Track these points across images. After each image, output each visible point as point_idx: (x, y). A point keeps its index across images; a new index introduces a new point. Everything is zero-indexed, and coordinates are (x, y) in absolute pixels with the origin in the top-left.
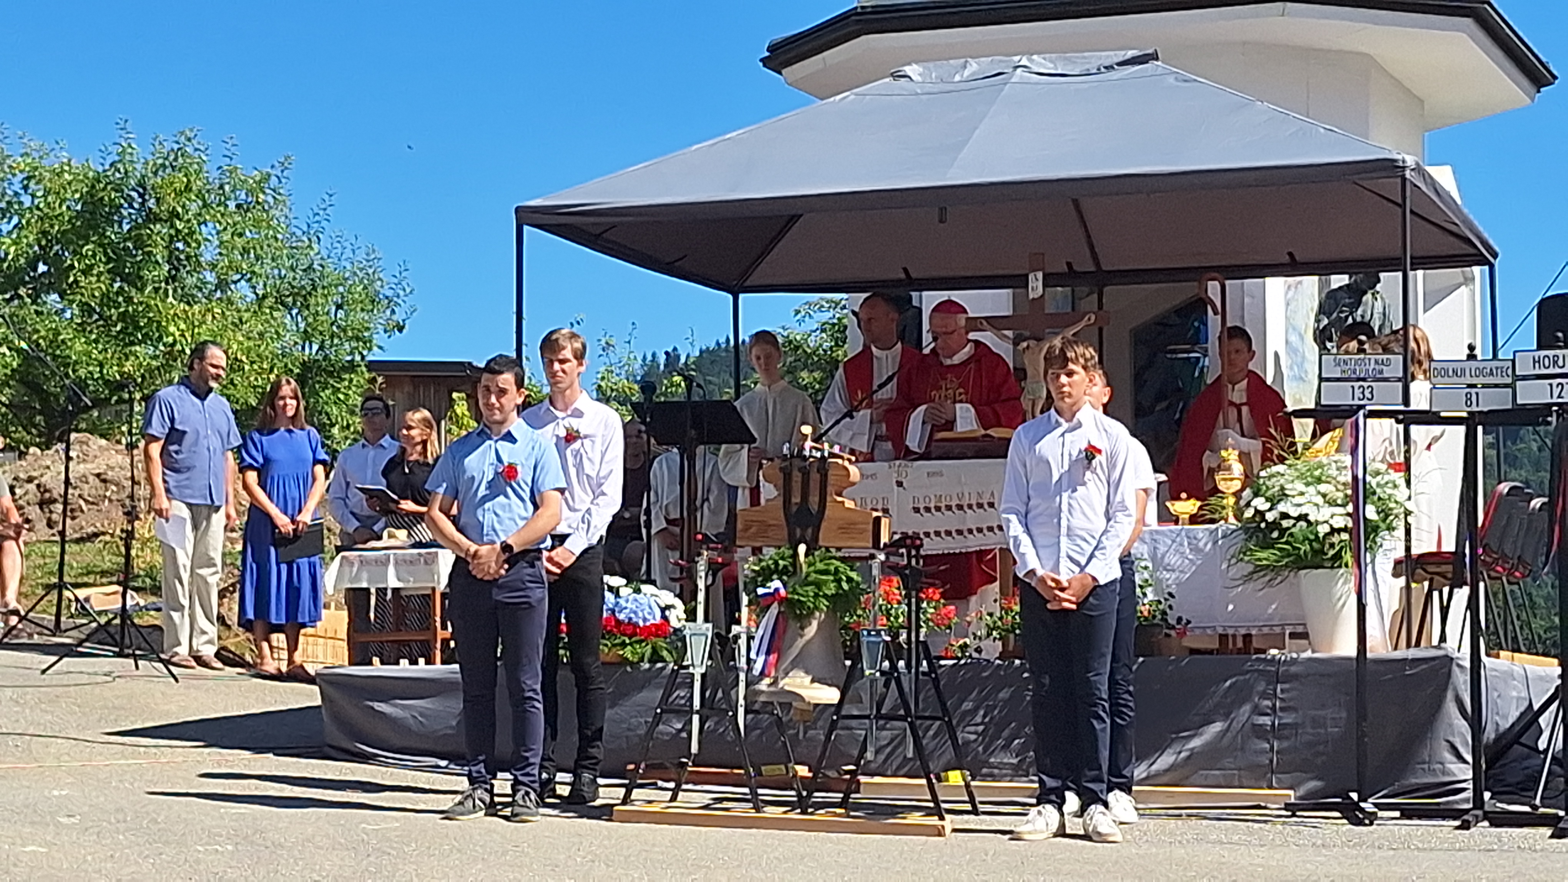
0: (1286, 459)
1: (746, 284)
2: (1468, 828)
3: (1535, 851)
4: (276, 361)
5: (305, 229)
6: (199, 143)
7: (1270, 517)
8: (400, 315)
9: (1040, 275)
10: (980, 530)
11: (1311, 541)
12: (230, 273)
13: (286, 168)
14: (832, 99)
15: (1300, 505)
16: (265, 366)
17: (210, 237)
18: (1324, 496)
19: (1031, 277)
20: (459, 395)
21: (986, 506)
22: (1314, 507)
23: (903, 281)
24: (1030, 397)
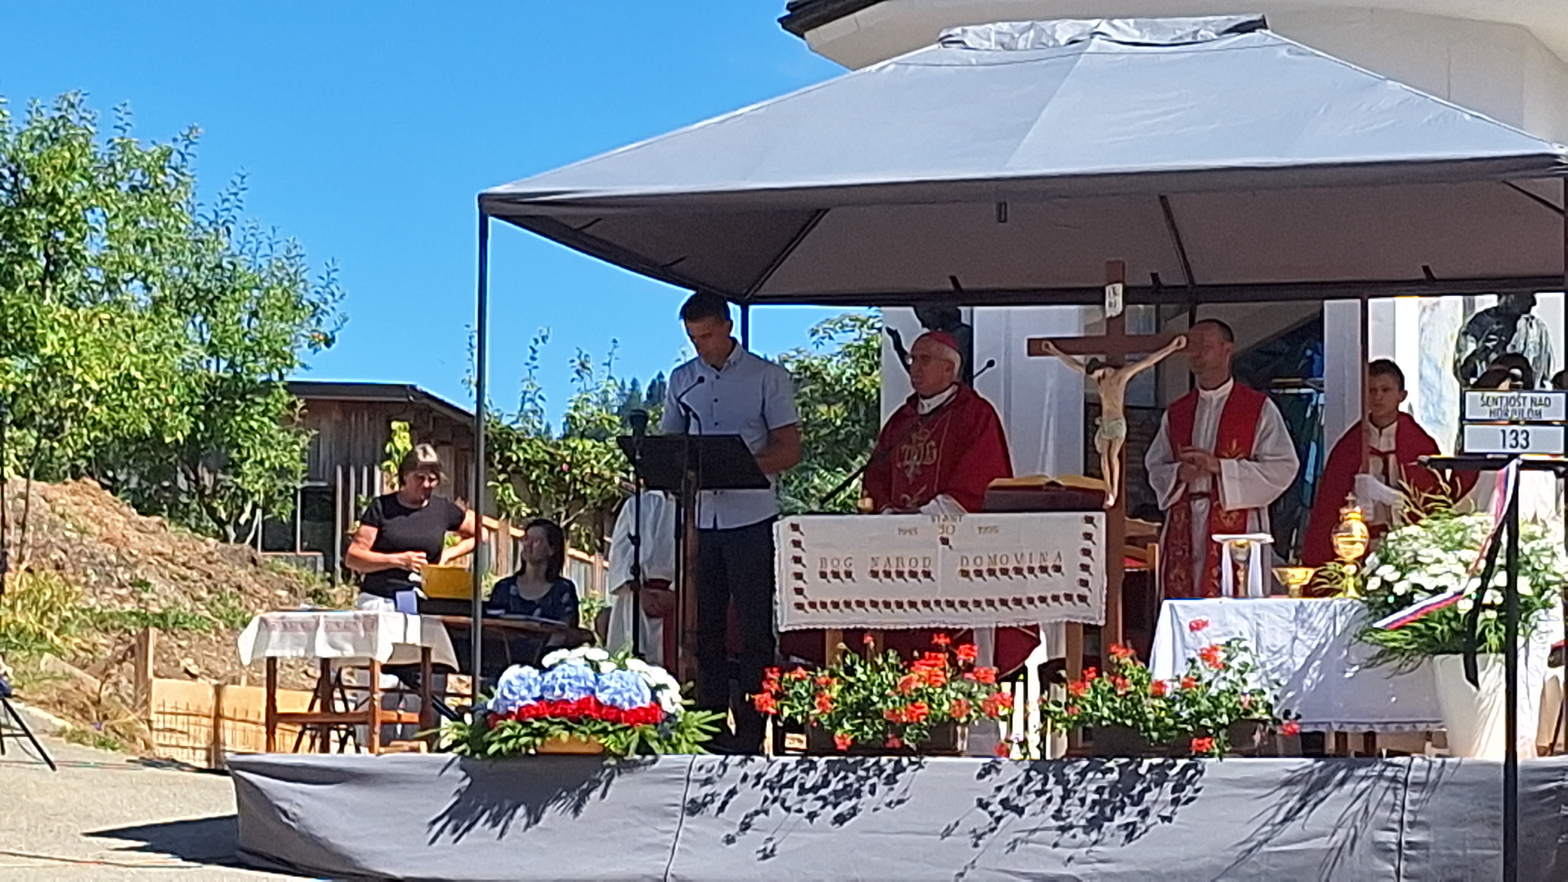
0: (1419, 518)
1: (758, 293)
4: (175, 379)
5: (211, 216)
6: (85, 111)
7: (1400, 589)
8: (328, 325)
9: (1119, 287)
10: (1043, 600)
11: (1449, 620)
12: (121, 270)
13: (192, 143)
14: (867, 69)
15: (1436, 576)
16: (163, 385)
17: (97, 226)
18: (1467, 565)
19: (1108, 289)
20: (401, 424)
21: (1050, 571)
22: (1455, 579)
23: (950, 292)
24: (1106, 437)
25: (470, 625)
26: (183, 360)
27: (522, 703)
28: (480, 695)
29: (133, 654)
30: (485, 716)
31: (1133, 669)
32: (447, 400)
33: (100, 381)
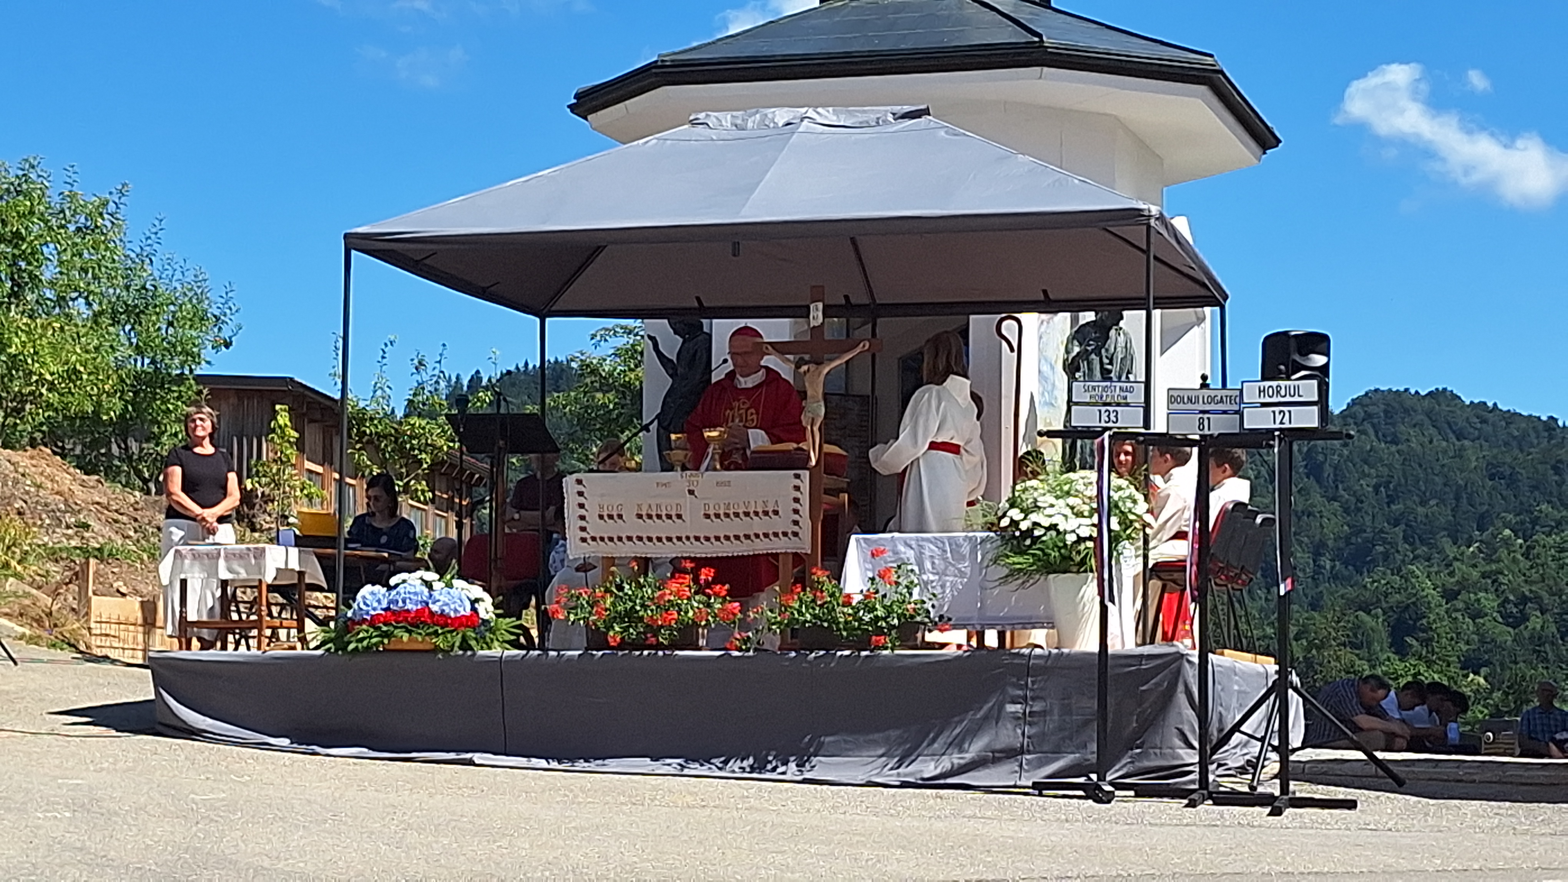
1: (552, 308)
2: (1194, 806)
3: (1253, 826)
4: (110, 372)
5: (138, 250)
6: (42, 171)
7: (1023, 526)
8: (227, 332)
9: (820, 305)
10: (766, 535)
11: (1060, 548)
12: (69, 290)
13: (123, 195)
14: (636, 143)
15: (1050, 516)
16: (101, 377)
17: (51, 257)
18: (1072, 508)
19: (813, 306)
20: (283, 407)
21: (770, 514)
22: (1063, 518)
23: (695, 309)
24: (810, 415)
25: (334, 555)
26: (116, 358)
27: (373, 613)
28: (342, 607)
29: (77, 579)
30: (345, 622)
31: (828, 586)
32: (317, 388)
33: (52, 374)
